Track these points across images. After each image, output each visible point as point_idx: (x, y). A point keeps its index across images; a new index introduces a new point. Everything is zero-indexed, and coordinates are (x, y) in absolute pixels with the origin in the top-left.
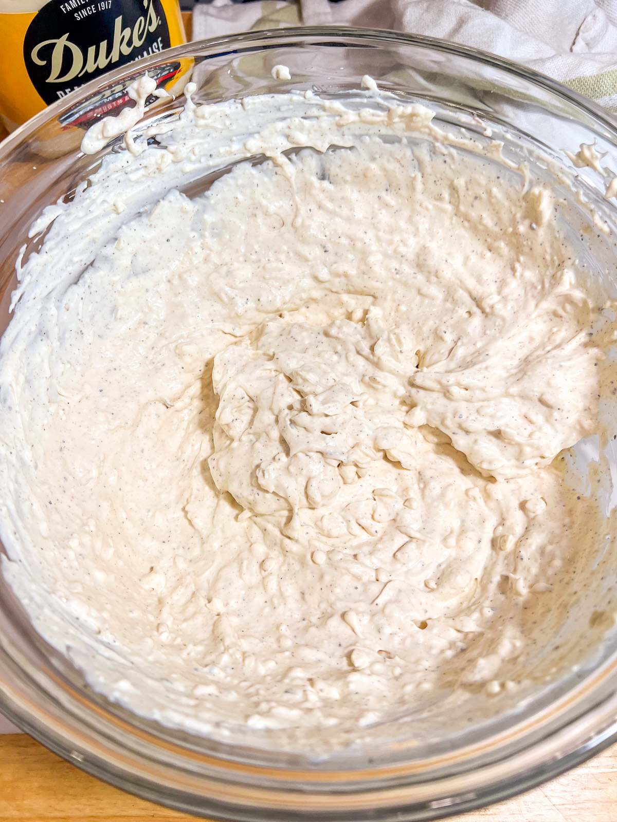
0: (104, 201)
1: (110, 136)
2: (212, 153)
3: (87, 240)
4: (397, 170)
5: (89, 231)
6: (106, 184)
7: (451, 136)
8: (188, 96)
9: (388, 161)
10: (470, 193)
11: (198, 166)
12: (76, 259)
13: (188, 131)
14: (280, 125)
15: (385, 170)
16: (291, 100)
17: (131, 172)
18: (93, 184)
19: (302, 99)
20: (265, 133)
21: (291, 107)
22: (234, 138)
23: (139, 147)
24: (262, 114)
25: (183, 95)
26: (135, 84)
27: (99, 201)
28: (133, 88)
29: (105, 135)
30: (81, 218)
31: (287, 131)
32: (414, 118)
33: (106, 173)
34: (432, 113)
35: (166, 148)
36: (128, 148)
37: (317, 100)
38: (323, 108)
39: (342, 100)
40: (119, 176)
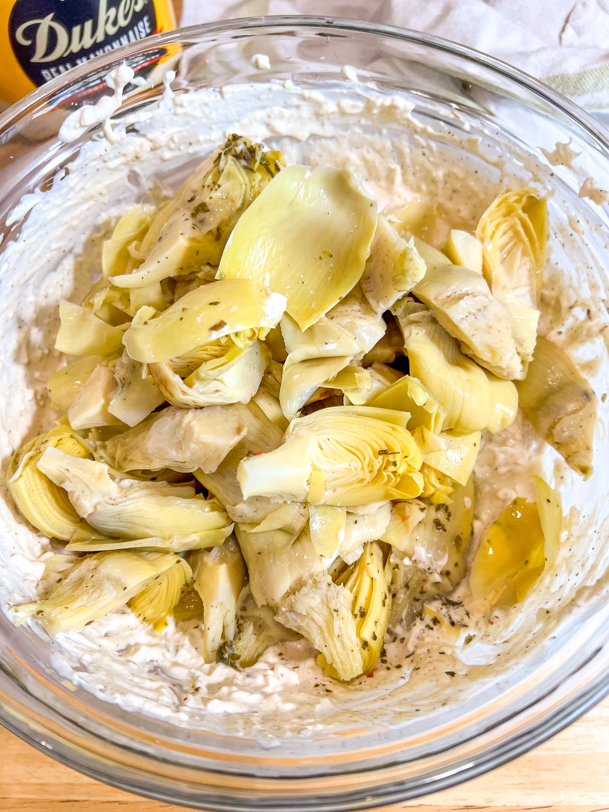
0: (83, 189)
1: (87, 125)
2: (191, 141)
3: (65, 227)
4: (377, 161)
5: (67, 218)
6: (84, 173)
7: (430, 130)
8: (167, 85)
9: (368, 152)
10: (448, 185)
11: (177, 153)
12: (54, 246)
13: (167, 119)
14: (260, 114)
15: (365, 160)
16: (270, 89)
17: (110, 159)
18: (70, 172)
19: (281, 88)
20: (245, 121)
21: (271, 96)
22: (214, 127)
23: (118, 134)
24: (241, 103)
25: (162, 84)
26: (113, 73)
27: (77, 189)
28: (110, 77)
29: (82, 124)
30: (59, 206)
31: (267, 120)
32: (393, 110)
33: (85, 161)
34: (411, 105)
35: (144, 136)
36: (105, 136)
37: (298, 89)
38: (303, 98)
39: (322, 90)
40: (98, 164)
